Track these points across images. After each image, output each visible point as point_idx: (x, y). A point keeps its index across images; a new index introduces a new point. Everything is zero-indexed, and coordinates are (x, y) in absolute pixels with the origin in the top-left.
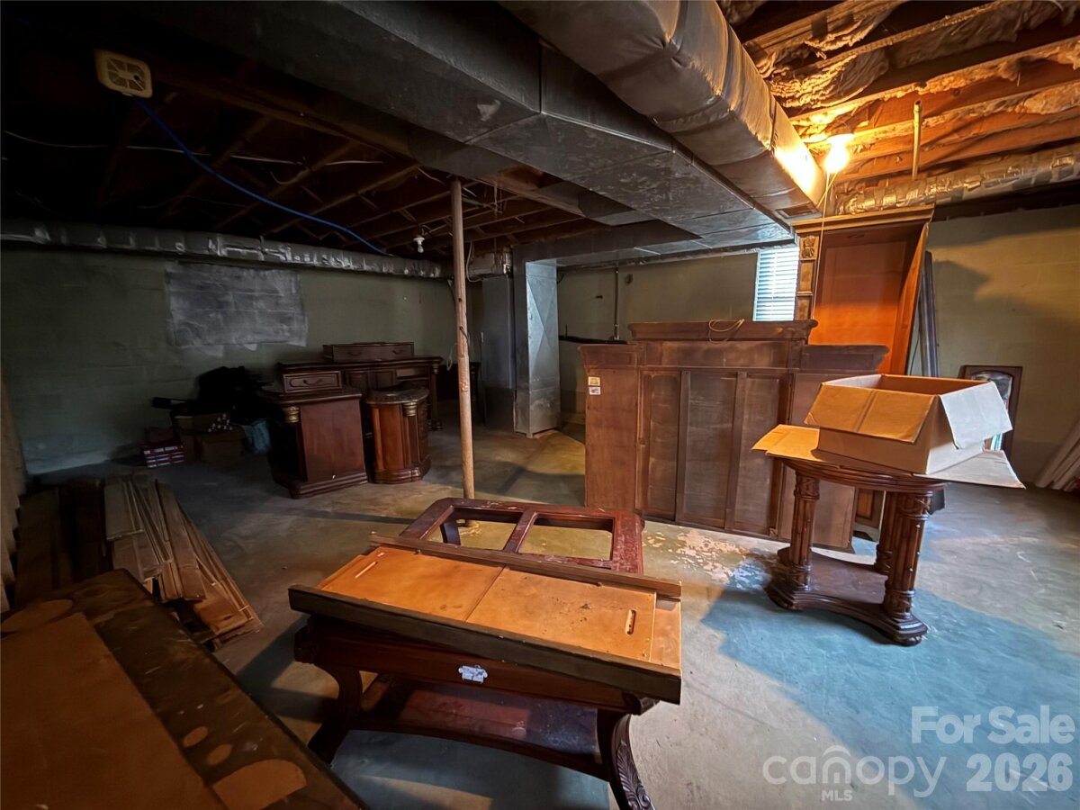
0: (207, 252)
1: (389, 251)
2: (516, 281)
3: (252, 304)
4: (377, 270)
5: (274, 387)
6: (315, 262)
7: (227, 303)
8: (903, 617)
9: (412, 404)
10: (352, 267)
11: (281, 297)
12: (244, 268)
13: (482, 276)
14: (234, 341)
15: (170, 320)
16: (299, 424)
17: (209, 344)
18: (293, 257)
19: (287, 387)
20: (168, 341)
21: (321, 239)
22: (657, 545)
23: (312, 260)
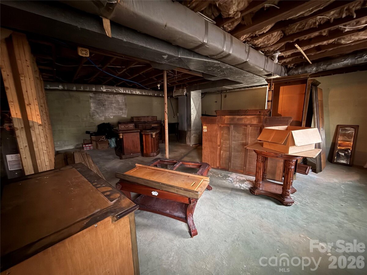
0: (101, 91)
1: (150, 89)
2: (188, 97)
3: (112, 105)
4: (147, 94)
5: (117, 128)
6: (129, 93)
7: (106, 105)
8: (287, 198)
9: (154, 134)
10: (140, 94)
11: (120, 103)
12: (111, 94)
13: (178, 96)
14: (107, 116)
15: (91, 110)
16: (123, 138)
17: (100, 116)
18: (123, 91)
19: (120, 128)
20: (90, 115)
21: (131, 86)
22: (221, 177)
23: (128, 92)
